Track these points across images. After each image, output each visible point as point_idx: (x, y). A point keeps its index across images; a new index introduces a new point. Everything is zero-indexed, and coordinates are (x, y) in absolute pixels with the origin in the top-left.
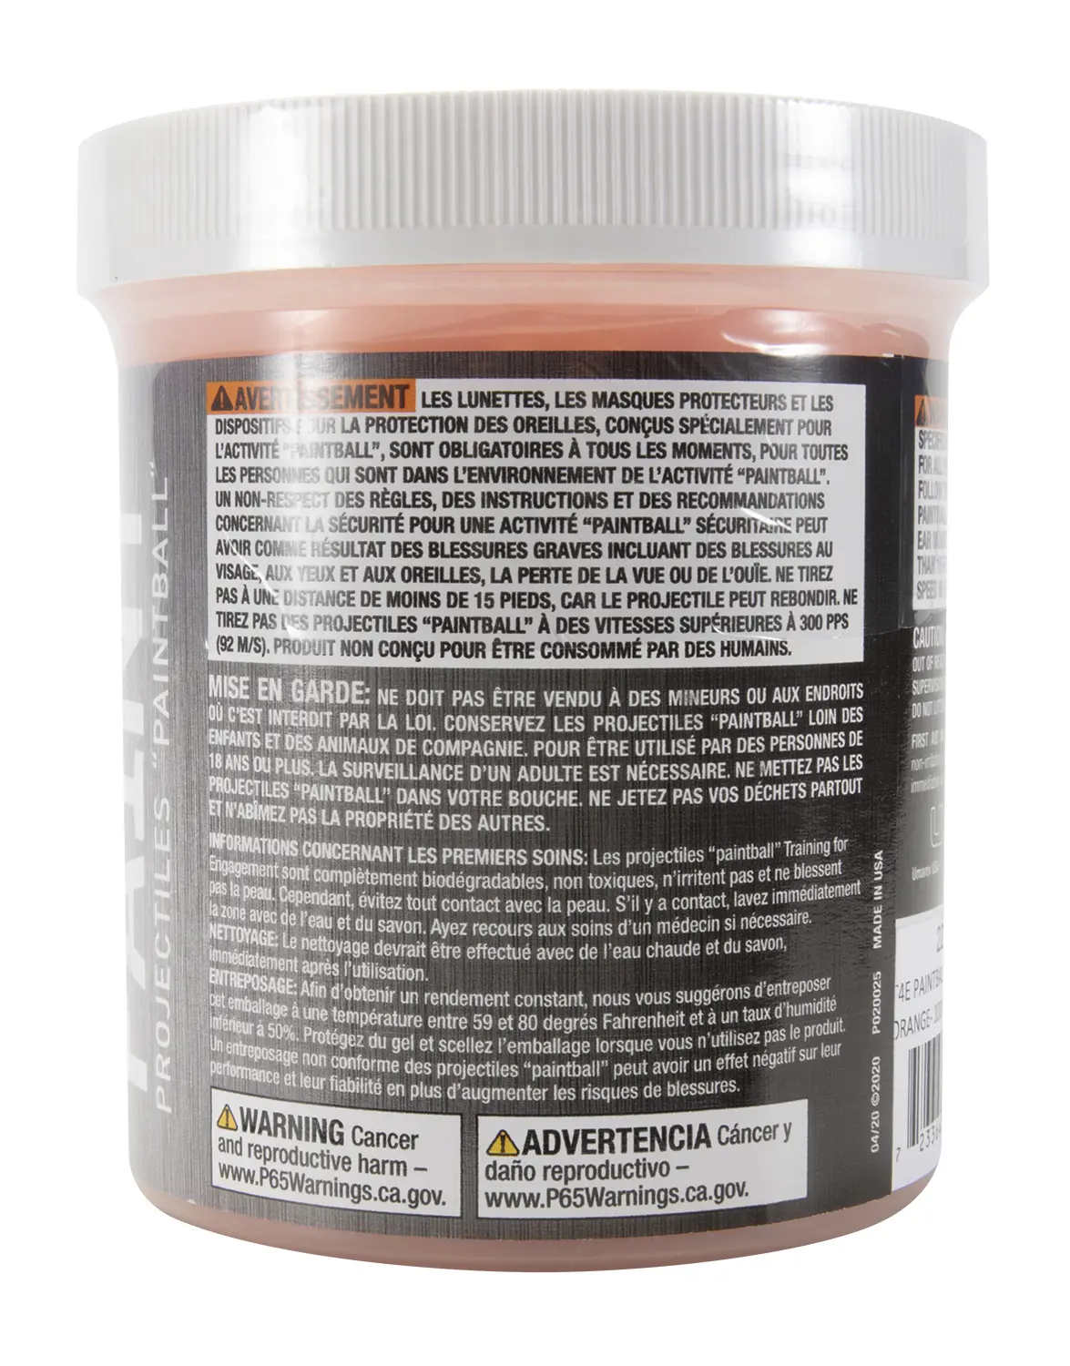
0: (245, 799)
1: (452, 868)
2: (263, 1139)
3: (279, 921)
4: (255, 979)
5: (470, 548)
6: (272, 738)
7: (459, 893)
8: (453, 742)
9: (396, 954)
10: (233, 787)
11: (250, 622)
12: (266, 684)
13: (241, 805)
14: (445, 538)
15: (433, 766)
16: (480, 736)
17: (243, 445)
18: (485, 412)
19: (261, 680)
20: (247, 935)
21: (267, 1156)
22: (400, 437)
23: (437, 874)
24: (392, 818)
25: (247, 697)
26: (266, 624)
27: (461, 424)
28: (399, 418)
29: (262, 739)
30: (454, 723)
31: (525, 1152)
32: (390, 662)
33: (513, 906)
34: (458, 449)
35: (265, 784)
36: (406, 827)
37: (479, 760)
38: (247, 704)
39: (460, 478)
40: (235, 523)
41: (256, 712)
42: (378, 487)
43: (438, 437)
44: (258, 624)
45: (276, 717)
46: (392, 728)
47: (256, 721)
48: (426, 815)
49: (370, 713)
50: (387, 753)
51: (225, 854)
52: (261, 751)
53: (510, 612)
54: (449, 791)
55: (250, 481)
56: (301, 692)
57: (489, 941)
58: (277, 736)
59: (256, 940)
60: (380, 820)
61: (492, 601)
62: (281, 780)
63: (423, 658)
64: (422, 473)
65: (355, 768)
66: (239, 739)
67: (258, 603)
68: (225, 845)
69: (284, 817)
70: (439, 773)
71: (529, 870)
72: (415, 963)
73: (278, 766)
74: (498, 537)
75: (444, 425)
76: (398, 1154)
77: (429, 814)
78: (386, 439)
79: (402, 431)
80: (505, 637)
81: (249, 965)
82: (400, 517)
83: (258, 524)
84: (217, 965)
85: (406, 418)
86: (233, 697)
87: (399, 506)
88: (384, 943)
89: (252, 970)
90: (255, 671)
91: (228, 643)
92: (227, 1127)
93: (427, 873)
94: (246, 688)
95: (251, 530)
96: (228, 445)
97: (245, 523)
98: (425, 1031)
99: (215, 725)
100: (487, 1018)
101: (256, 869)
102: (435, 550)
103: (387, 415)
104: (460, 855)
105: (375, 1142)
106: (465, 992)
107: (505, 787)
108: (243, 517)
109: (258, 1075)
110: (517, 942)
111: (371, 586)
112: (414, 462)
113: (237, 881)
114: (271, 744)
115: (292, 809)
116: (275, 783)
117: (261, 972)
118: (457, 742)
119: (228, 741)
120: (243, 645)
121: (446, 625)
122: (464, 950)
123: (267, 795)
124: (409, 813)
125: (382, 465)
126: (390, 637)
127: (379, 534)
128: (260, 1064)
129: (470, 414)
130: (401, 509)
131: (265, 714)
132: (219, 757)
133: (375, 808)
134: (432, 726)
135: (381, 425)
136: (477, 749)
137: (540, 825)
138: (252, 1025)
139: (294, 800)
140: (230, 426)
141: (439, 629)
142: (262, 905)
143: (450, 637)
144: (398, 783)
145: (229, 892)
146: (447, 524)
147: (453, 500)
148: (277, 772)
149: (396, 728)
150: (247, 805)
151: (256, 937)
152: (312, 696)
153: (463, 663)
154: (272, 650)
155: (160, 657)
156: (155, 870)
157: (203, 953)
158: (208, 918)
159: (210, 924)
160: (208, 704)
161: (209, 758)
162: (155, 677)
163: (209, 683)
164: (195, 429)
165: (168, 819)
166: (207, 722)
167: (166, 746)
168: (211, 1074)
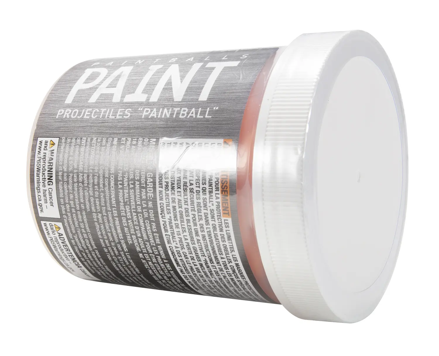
1: (114, 220)
2: (47, 159)
4: (82, 156)
5: (190, 230)
7: (108, 221)
8: (143, 222)
9: (92, 203)
14: (192, 224)
15: (136, 217)
16: (146, 230)
18: (226, 237)
20: (93, 153)
21: (44, 159)
22: (215, 212)
23: (112, 216)
24: (122, 204)
27: (221, 230)
28: (220, 212)
30: (147, 223)
31: (58, 233)
32: (159, 206)
33: (109, 234)
34: (215, 229)
36: (121, 208)
37: (140, 229)
39: (207, 229)
42: (202, 205)
43: (217, 223)
46: (143, 205)
48: (124, 214)
49: (146, 199)
50: (137, 204)
51: (112, 145)
53: (177, 240)
54: (131, 221)
56: (150, 176)
57: (100, 228)
59: (91, 156)
60: (121, 200)
61: (179, 235)
63: (161, 216)
64: (207, 218)
65: (132, 193)
68: (114, 145)
70: (135, 218)
71: (119, 239)
72: (91, 209)
74: (195, 238)
75: (220, 225)
76: (48, 201)
77: (125, 215)
78: (214, 207)
79: (217, 213)
80: (171, 237)
81: (86, 154)
82: (195, 211)
85: (220, 214)
87: (198, 211)
88: (94, 200)
91: (163, 147)
92: (50, 144)
93: (111, 213)
98: (76, 211)
99: (143, 141)
100: (83, 226)
102: (188, 221)
103: (221, 208)
104: (117, 222)
105: (50, 195)
106: (87, 221)
107: (136, 235)
110: (102, 235)
111: (177, 201)
112: (209, 216)
113: (105, 149)
118: (143, 223)
119: (139, 146)
121: (170, 223)
122: (96, 222)
124: (124, 209)
125: (208, 206)
126: (165, 206)
127: (190, 204)
129: (224, 233)
130: (197, 211)
132: (135, 142)
133: (124, 199)
134: (146, 217)
135: (218, 207)
136: (143, 228)
137: (130, 242)
138: (72, 155)
141: (169, 220)
143: (167, 223)
144: (130, 207)
145: (103, 146)
146: (195, 224)
147: (202, 227)
149: (143, 207)
152: (149, 180)
153: (162, 227)
155: (165, 113)
156: (114, 109)
157: (90, 134)
158: (97, 137)
159: (96, 138)
160: (148, 138)
161: (135, 139)
162: (161, 109)
163: (153, 139)
164: (221, 133)
165: (125, 117)
166: (144, 138)
167: (142, 116)
168: (62, 138)
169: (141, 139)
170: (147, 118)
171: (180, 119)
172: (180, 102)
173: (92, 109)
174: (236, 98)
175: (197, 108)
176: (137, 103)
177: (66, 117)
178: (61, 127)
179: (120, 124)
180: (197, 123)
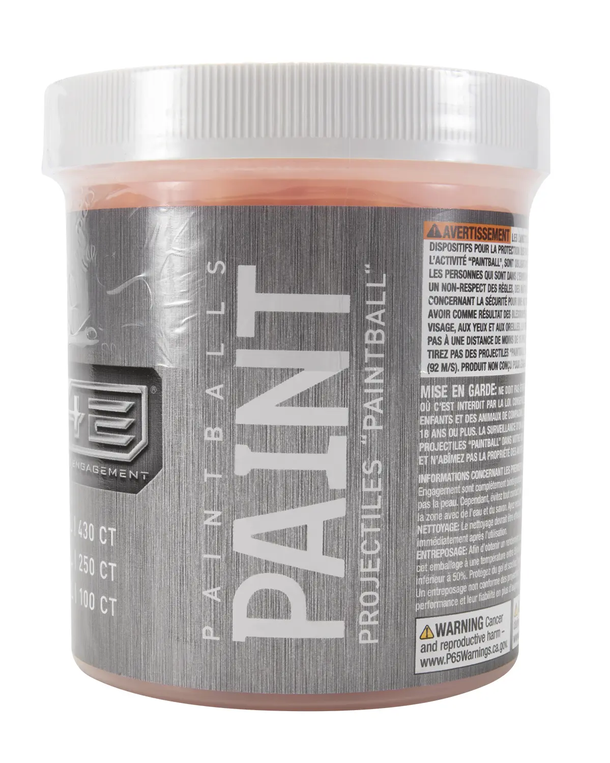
0: (443, 453)
2: (450, 638)
3: (460, 516)
4: (447, 551)
6: (459, 417)
7: (513, 487)
9: (500, 523)
10: (436, 447)
11: (449, 355)
12: (456, 388)
13: (441, 456)
17: (448, 257)
19: (454, 386)
20: (443, 528)
21: (451, 647)
22: (507, 256)
25: (446, 396)
26: (457, 356)
29: (454, 418)
35: (455, 443)
38: (446, 400)
40: (441, 300)
41: (451, 404)
44: (453, 356)
45: (461, 406)
47: (451, 409)
49: (496, 400)
51: (430, 485)
52: (454, 425)
55: (451, 277)
56: (473, 391)
58: (461, 416)
59: (448, 529)
62: (463, 440)
66: (441, 420)
67: (454, 344)
68: (430, 480)
69: (464, 460)
72: (505, 526)
73: (461, 432)
78: (504, 257)
79: (508, 253)
81: (443, 543)
83: (454, 301)
84: (423, 548)
85: (508, 247)
86: (437, 397)
88: (497, 518)
89: (445, 547)
90: (451, 381)
91: (435, 367)
92: (427, 638)
93: (508, 479)
94: (446, 391)
95: (450, 304)
96: (438, 257)
97: (447, 301)
98: (506, 560)
99: (425, 414)
101: (448, 490)
104: (514, 468)
106: (513, 537)
108: (446, 297)
109: (446, 604)
113: (436, 499)
114: (459, 421)
115: (467, 454)
116: (460, 442)
117: (449, 546)
119: (433, 422)
120: (444, 368)
122: (514, 516)
123: (456, 449)
124: (505, 449)
125: (502, 271)
128: (449, 597)
131: (456, 405)
132: (427, 432)
135: (503, 249)
138: (444, 577)
139: (469, 450)
140: (439, 247)
142: (451, 509)
145: (432, 506)
148: (461, 435)
150: (444, 456)
151: (448, 528)
152: (477, 393)
154: (460, 370)
155: (374, 378)
156: (362, 504)
157: (412, 544)
158: (416, 523)
159: (419, 526)
160: (420, 403)
161: (420, 433)
162: (366, 391)
163: (422, 390)
164: (414, 247)
165: (379, 472)
166: (419, 413)
167: (379, 430)
168: (416, 611)
169: (422, 420)
170: (382, 419)
171: (386, 341)
172: (351, 354)
173: (361, 558)
174: (346, 232)
175: (365, 310)
176: (350, 453)
177: (377, 618)
178: (397, 621)
179: (394, 477)
180: (395, 303)
